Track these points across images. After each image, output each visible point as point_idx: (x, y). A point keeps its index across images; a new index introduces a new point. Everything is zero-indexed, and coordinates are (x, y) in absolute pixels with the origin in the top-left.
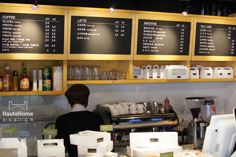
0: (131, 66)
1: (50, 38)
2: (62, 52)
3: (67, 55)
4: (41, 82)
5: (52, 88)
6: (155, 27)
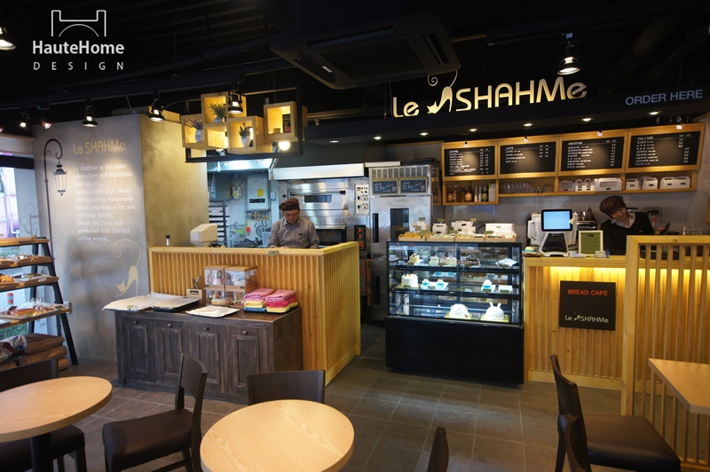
0: (557, 181)
1: (484, 164)
2: (493, 173)
3: (498, 175)
4: (480, 195)
5: (487, 200)
6: (580, 146)
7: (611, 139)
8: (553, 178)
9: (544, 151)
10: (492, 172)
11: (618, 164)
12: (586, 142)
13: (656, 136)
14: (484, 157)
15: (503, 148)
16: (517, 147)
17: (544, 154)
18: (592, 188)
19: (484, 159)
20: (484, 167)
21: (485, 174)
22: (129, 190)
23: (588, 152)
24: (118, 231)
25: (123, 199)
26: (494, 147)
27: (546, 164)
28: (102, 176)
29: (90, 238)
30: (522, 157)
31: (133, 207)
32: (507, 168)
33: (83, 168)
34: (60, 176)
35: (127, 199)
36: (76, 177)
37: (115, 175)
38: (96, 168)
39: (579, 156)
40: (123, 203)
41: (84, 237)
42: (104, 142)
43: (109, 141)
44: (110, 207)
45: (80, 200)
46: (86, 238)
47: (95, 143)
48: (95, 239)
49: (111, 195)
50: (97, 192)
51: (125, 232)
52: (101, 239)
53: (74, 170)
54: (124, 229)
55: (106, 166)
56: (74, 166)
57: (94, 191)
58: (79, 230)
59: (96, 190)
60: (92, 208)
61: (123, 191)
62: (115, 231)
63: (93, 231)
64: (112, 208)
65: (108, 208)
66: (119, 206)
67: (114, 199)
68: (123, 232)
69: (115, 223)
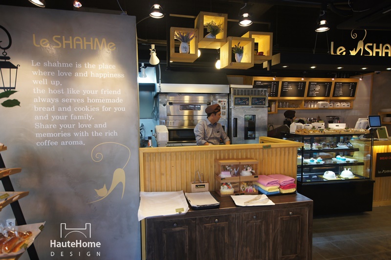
0: (303, 102)
1: (273, 91)
6: (315, 85)
7: (327, 82)
8: (302, 100)
9: (300, 86)
10: (276, 96)
11: (328, 96)
12: (318, 83)
13: (343, 83)
14: (274, 87)
15: (283, 82)
16: (289, 83)
17: (300, 88)
18: (316, 106)
19: (273, 88)
20: (273, 93)
21: (273, 96)
22: (119, 92)
23: (318, 88)
24: (100, 134)
25: (109, 101)
26: (279, 82)
27: (300, 93)
28: (77, 75)
29: (56, 143)
30: (291, 88)
31: (123, 109)
32: (284, 94)
33: (48, 64)
34: (6, 70)
35: (114, 101)
36: (35, 73)
37: (99, 75)
38: (70, 65)
39: (314, 89)
40: (107, 105)
41: (45, 142)
42: (85, 38)
43: (91, 39)
44: (90, 109)
45: (41, 100)
46: (49, 142)
47: (71, 37)
48: (63, 143)
49: (91, 96)
50: (69, 92)
51: (110, 134)
52: (73, 143)
53: (33, 65)
54: (108, 132)
55: (85, 64)
56: (33, 61)
57: (65, 91)
58: (37, 134)
59: (69, 90)
60: (60, 109)
61: (110, 92)
62: (95, 134)
63: (60, 135)
64: (92, 109)
65: (87, 109)
66: (103, 108)
67: (96, 101)
68: (108, 134)
69: (96, 126)
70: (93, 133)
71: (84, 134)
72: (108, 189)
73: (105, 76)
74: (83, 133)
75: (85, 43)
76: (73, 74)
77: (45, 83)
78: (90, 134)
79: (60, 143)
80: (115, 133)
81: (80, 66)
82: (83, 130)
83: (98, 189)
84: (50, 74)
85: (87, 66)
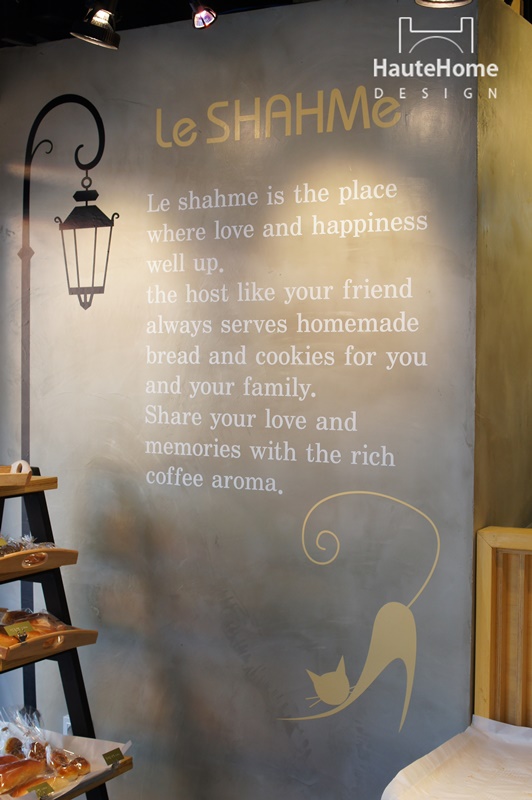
22: (404, 289)
24: (334, 457)
25: (368, 325)
28: (269, 231)
29: (197, 480)
31: (419, 359)
33: (190, 201)
34: (86, 234)
35: (388, 326)
36: (154, 236)
37: (338, 228)
38: (250, 199)
40: (364, 342)
41: (170, 473)
42: (299, 96)
43: (320, 94)
44: (303, 357)
45: (164, 328)
46: (178, 475)
47: (257, 100)
48: (219, 482)
49: (309, 309)
50: (244, 297)
51: (369, 459)
52: (247, 483)
53: (150, 210)
54: (363, 450)
55: (297, 191)
56: (150, 196)
57: (233, 291)
58: (148, 443)
59: (244, 286)
60: (215, 359)
61: (372, 292)
62: (317, 454)
63: (211, 451)
64: (312, 360)
65: (295, 358)
66: (348, 353)
67: (326, 325)
68: (360, 459)
69: (322, 424)
70: (309, 450)
71: (282, 452)
72: (353, 680)
73: (358, 227)
74: (277, 448)
75: (301, 112)
76: (259, 230)
77: (179, 267)
78: (301, 455)
79: (208, 481)
80: (386, 457)
81: (280, 197)
82: (280, 435)
83: (319, 673)
84: (193, 234)
85: (302, 195)
